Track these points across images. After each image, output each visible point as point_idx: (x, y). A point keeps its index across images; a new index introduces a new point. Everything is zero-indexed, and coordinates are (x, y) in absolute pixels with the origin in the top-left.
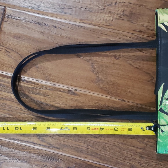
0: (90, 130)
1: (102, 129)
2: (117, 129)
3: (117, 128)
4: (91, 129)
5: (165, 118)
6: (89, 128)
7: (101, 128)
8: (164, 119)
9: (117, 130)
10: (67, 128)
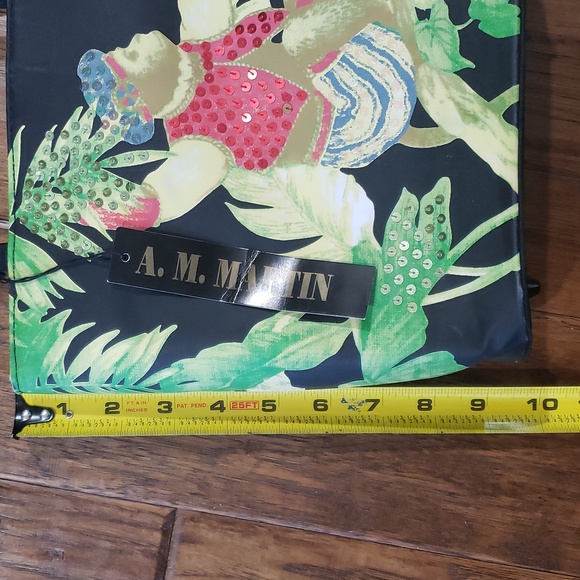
0: (264, 402)
1: (218, 406)
2: (161, 407)
3: (160, 411)
4: (261, 407)
5: (29, 256)
6: (267, 408)
7: (222, 409)
8: (25, 261)
9: (160, 403)
10: (350, 407)
